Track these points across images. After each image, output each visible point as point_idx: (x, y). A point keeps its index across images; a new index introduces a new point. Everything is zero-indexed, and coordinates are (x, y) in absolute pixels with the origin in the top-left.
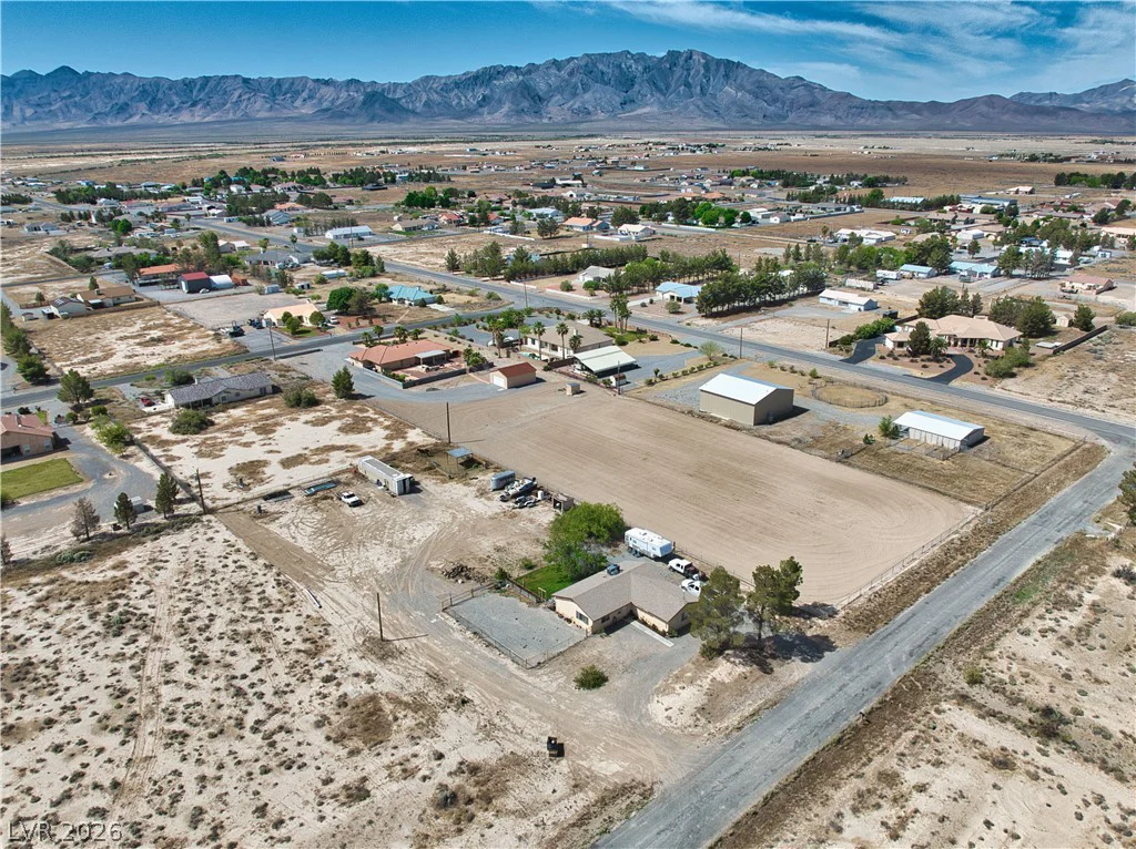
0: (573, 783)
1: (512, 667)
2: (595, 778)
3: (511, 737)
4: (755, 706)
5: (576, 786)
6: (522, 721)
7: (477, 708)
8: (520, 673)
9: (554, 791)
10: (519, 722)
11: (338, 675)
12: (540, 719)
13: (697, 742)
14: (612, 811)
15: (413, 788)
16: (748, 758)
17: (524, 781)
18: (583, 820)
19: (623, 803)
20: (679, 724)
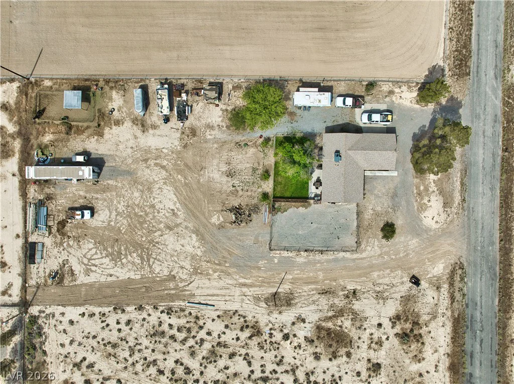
0: (435, 288)
1: (348, 255)
2: (439, 279)
3: (392, 291)
4: (459, 180)
5: (438, 288)
6: (387, 279)
7: (363, 290)
8: (355, 256)
9: (433, 298)
10: (386, 281)
11: (286, 331)
12: (392, 271)
13: (456, 223)
14: (457, 285)
15: (388, 346)
16: (480, 215)
17: (419, 305)
18: (452, 298)
19: (457, 278)
20: (443, 221)
